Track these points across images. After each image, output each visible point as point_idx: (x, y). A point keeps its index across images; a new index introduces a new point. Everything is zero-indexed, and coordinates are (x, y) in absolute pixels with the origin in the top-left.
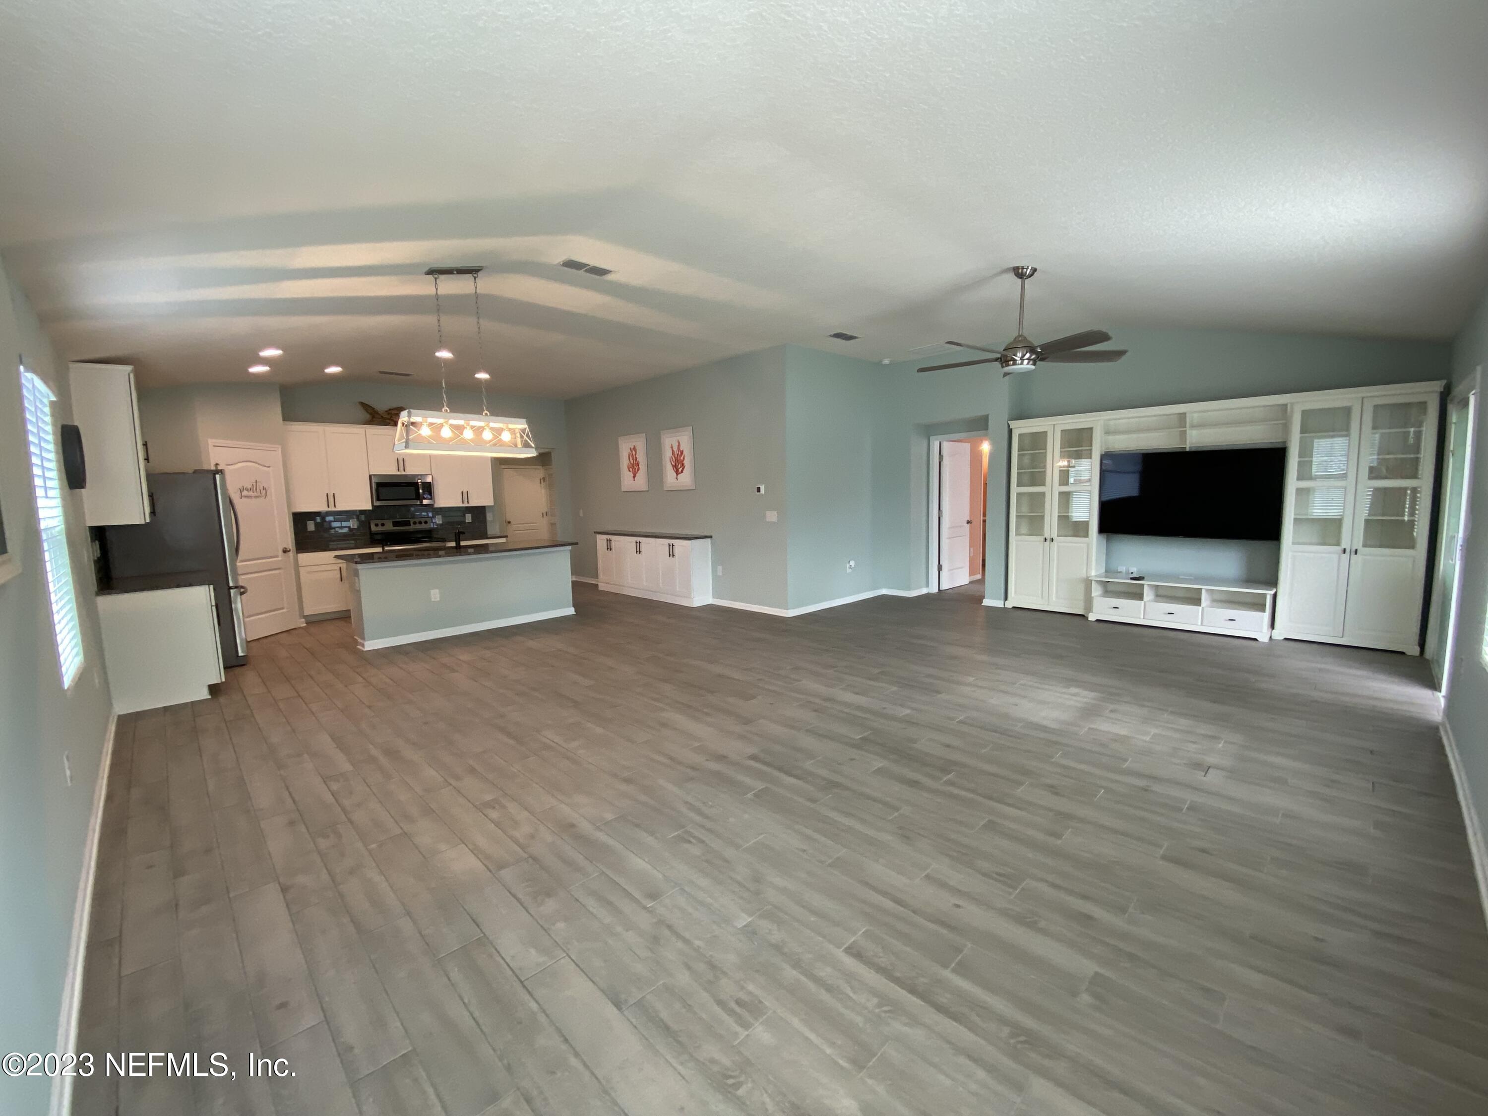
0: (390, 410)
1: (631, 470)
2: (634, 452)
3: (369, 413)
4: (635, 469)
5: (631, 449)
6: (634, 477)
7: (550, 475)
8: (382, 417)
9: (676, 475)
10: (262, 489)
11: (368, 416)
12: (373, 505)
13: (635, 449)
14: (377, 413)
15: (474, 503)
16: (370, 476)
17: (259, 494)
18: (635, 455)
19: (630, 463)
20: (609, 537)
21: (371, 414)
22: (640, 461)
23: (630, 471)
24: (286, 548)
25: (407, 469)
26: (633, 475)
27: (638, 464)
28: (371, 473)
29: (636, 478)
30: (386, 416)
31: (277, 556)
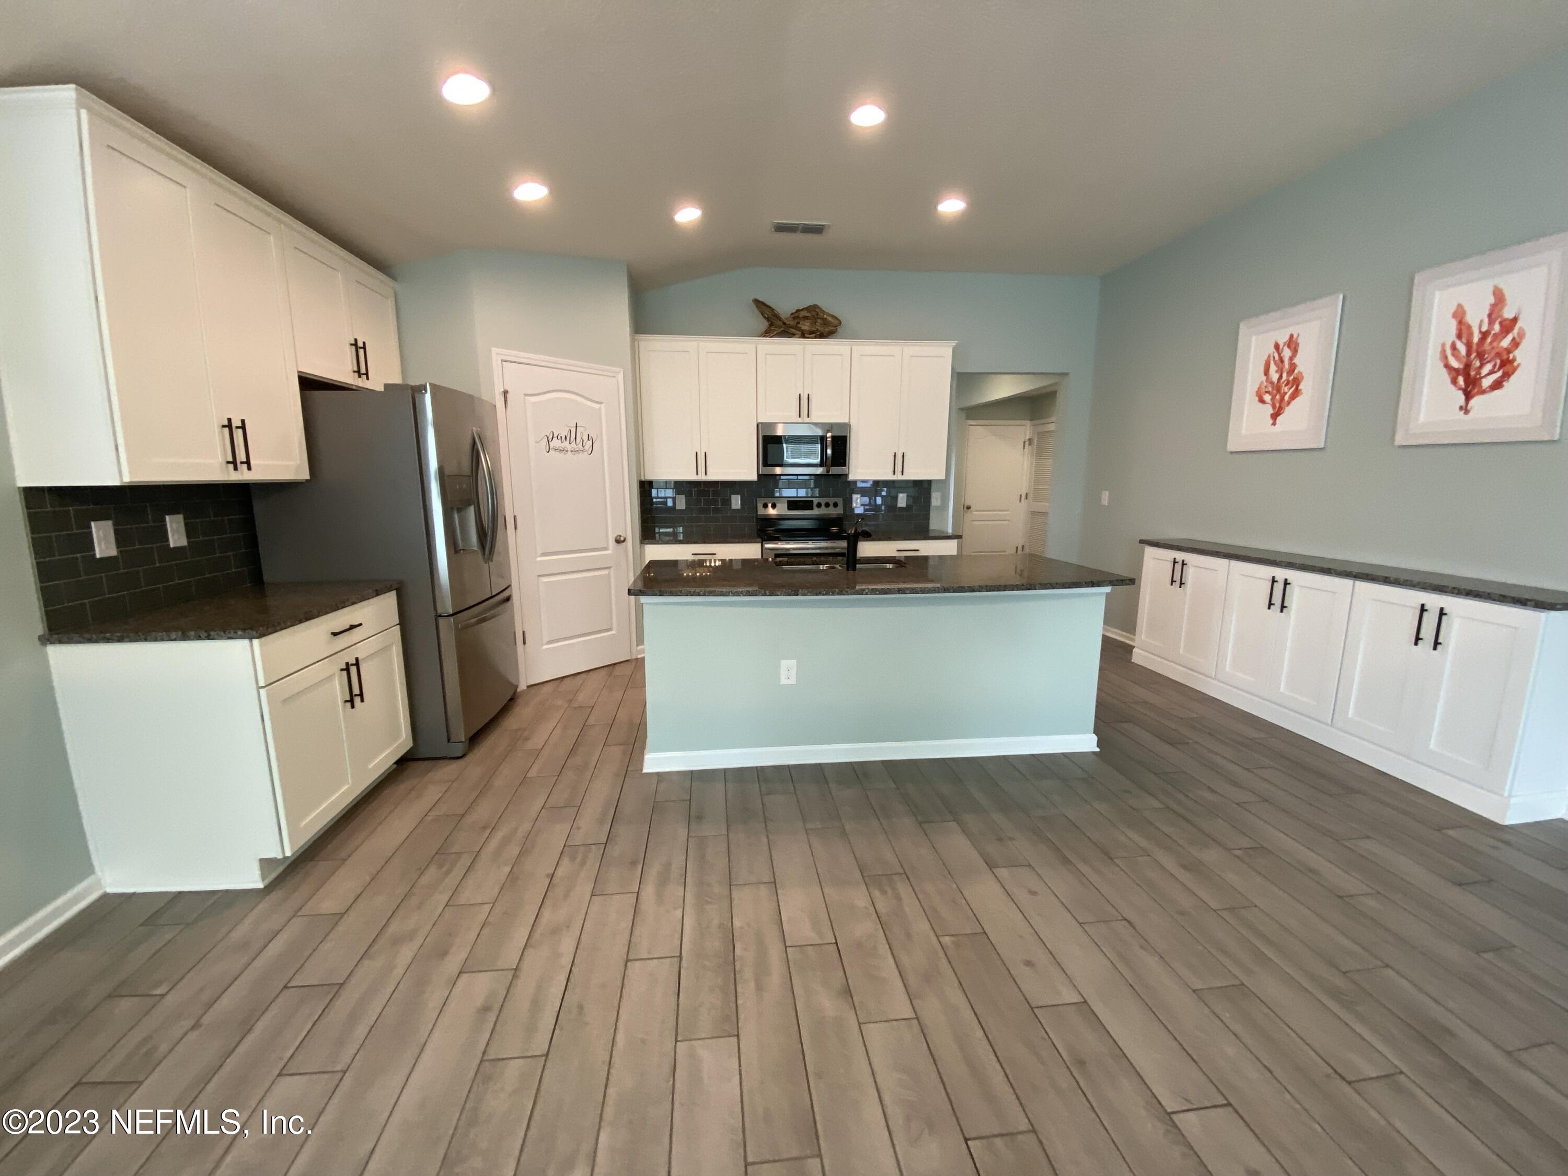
0: (798, 311)
1: (1267, 398)
2: (1287, 353)
3: (765, 317)
4: (1282, 399)
5: (1277, 347)
6: (1275, 416)
7: (1042, 435)
8: (784, 323)
9: (1463, 397)
10: (585, 438)
11: (764, 325)
12: (759, 475)
13: (1293, 344)
14: (777, 316)
15: (913, 474)
16: (758, 425)
17: (580, 446)
18: (1291, 359)
19: (1269, 380)
20: (1180, 556)
21: (768, 319)
22: (1305, 375)
23: (1262, 401)
24: (620, 536)
25: (813, 413)
26: (1271, 411)
27: (1297, 382)
28: (759, 421)
29: (1279, 419)
30: (792, 323)
31: (606, 549)
